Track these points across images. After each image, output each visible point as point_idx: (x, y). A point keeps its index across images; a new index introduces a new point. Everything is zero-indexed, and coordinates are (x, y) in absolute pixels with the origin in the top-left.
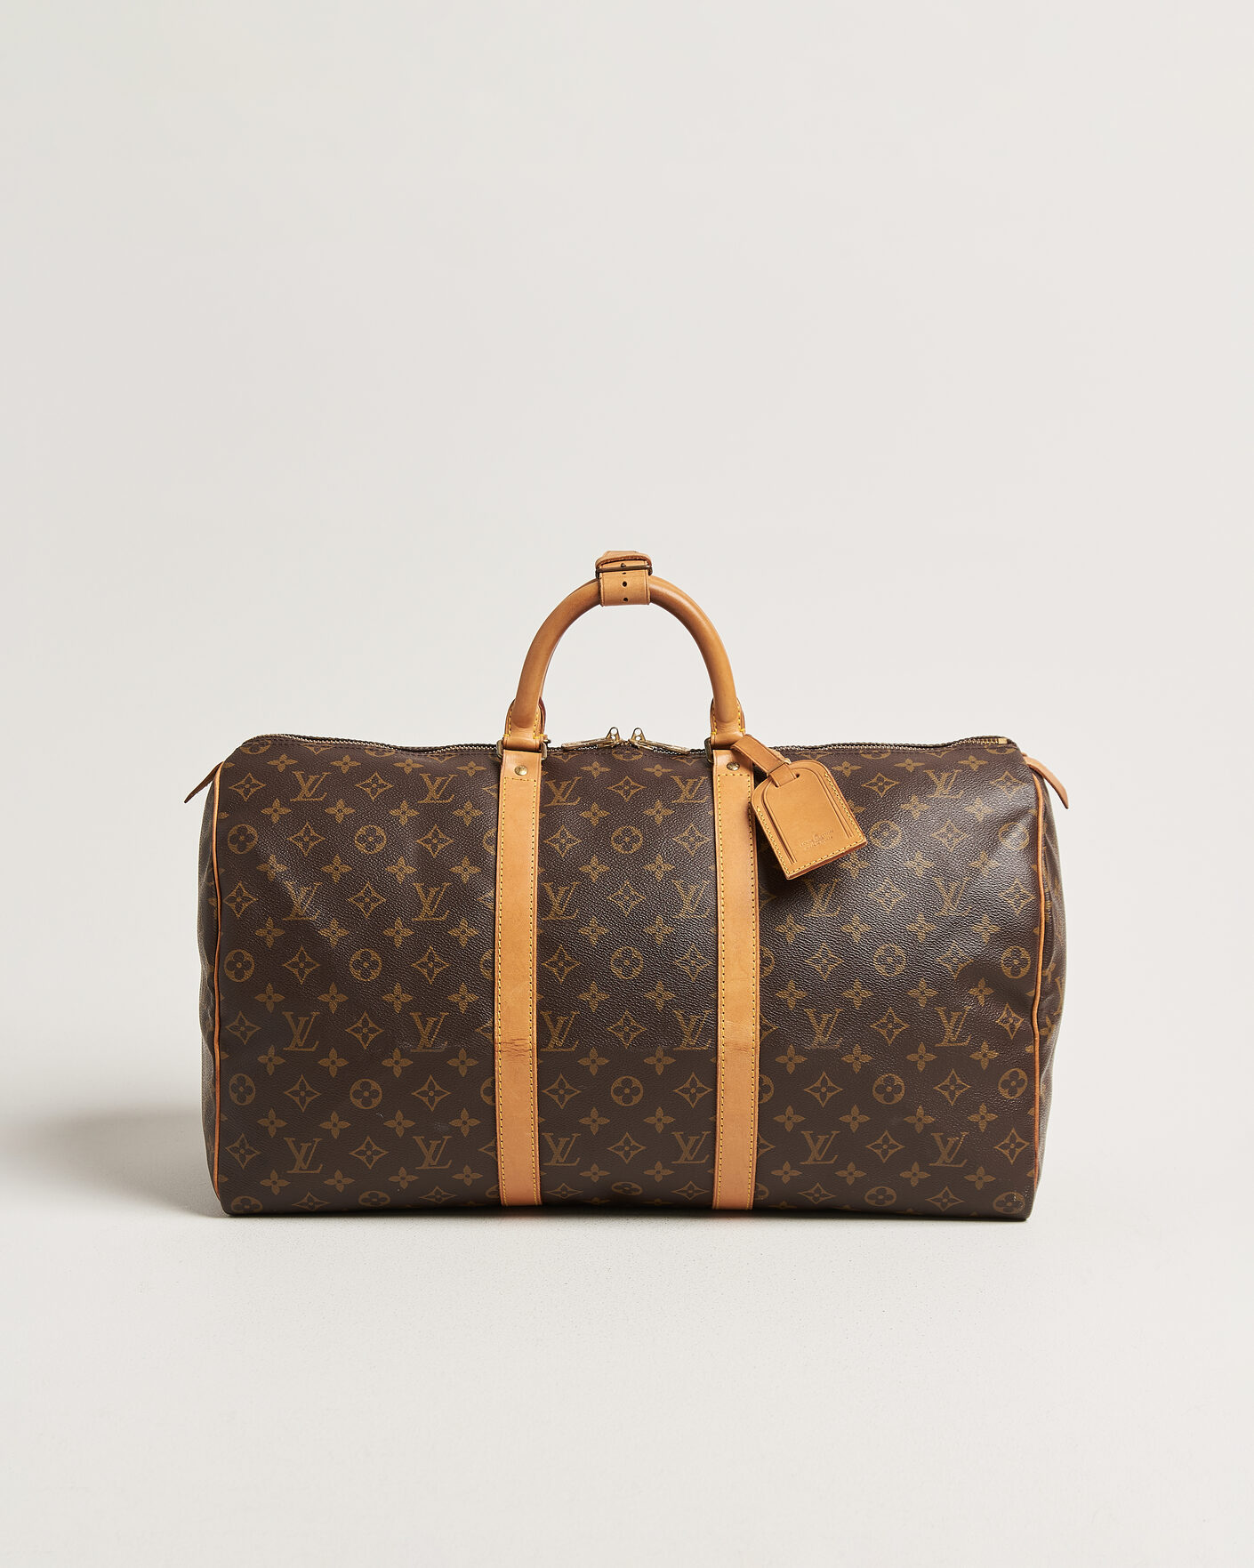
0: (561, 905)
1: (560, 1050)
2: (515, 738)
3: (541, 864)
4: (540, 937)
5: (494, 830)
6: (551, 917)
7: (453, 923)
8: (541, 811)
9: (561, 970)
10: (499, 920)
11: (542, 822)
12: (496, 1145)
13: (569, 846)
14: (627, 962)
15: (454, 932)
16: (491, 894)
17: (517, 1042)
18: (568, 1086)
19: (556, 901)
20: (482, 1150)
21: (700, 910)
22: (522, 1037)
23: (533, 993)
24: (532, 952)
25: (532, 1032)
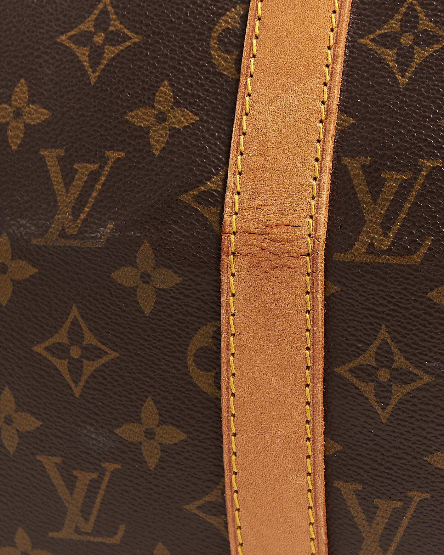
1: (383, 259)
9: (405, 56)
12: (224, 498)
17: (277, 233)
18: (400, 361)
20: (192, 507)
22: (289, 221)
23: (327, 110)
24: (337, 8)
25: (318, 207)
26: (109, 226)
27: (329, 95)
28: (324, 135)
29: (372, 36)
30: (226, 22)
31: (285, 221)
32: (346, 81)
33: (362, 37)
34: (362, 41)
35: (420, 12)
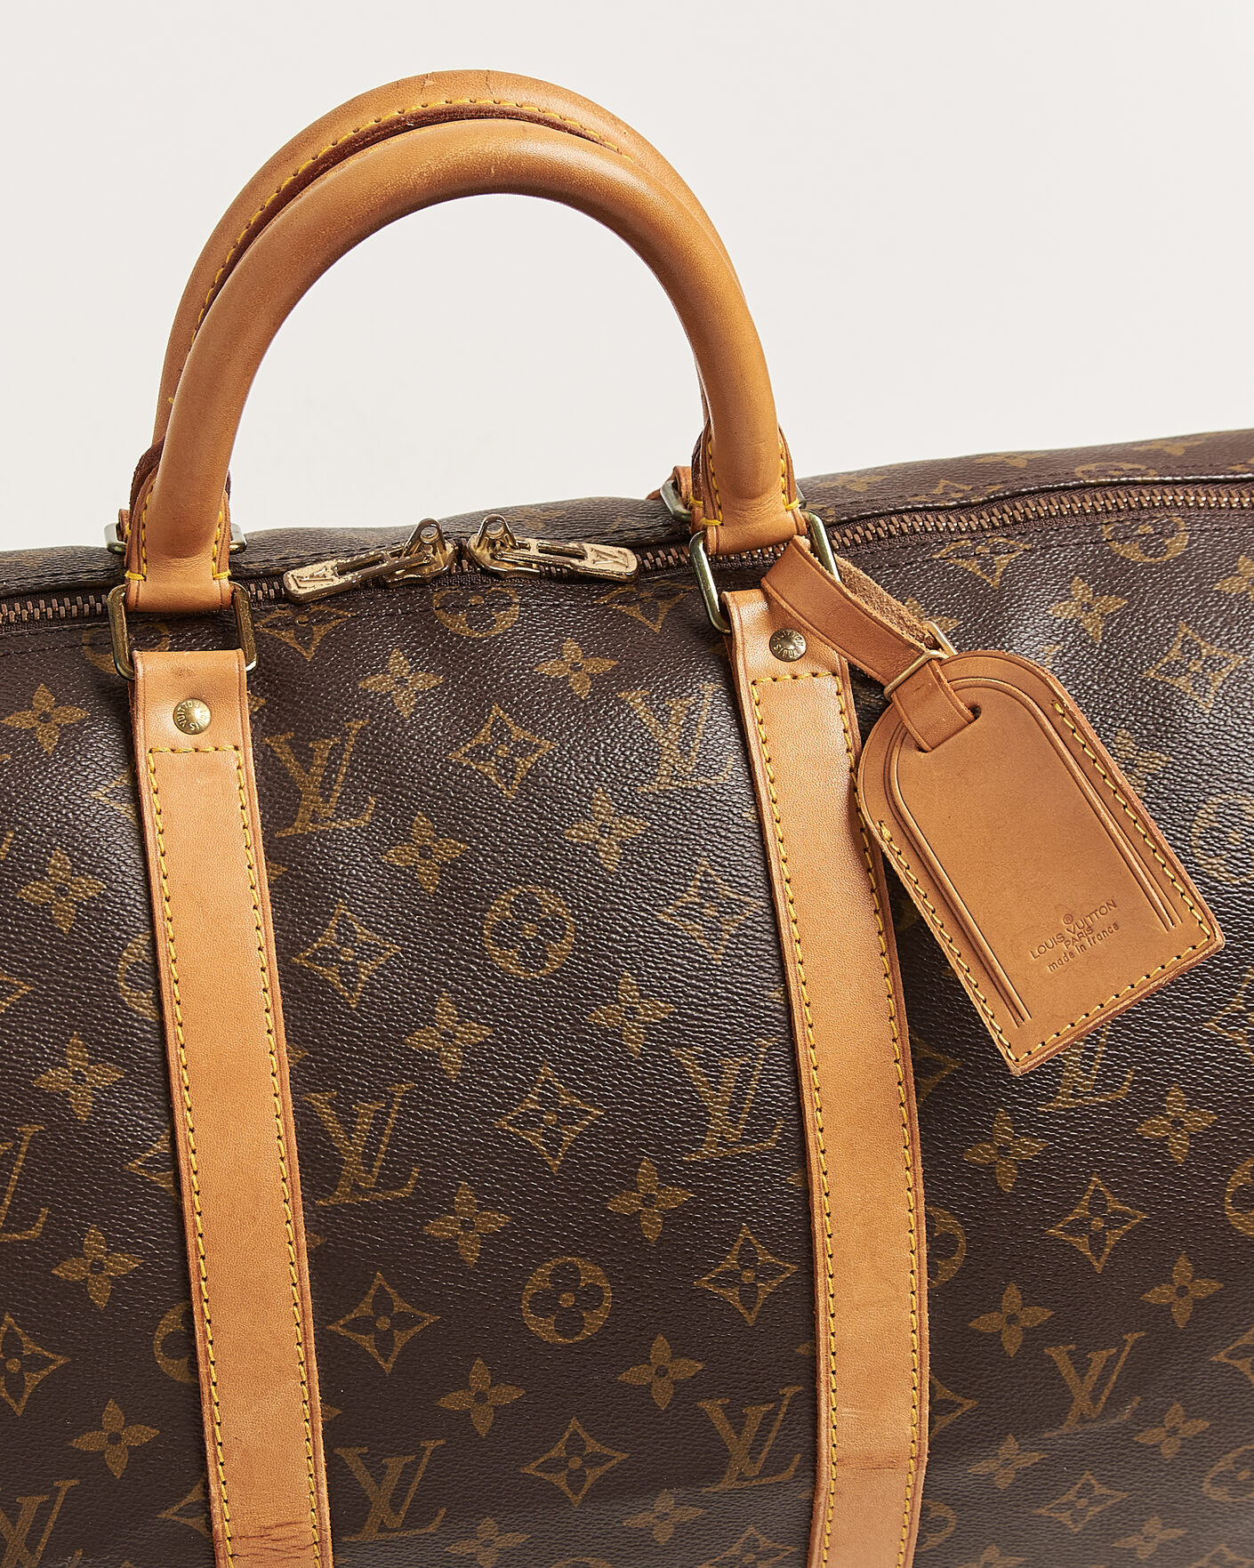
0: (368, 1159)
2: (162, 585)
3: (296, 1032)
4: (317, 1258)
5: (142, 940)
6: (341, 1196)
7: (65, 1243)
8: (269, 857)
9: (385, 1341)
10: (193, 1223)
11: (279, 890)
13: (367, 969)
14: (567, 1300)
15: (69, 1271)
16: (160, 1147)
17: (276, 1533)
19: (351, 1148)
21: (756, 1131)
22: (290, 1519)
23: (311, 1409)
24: (298, 1301)
25: (319, 1502)
26: (77, 1553)
27: (310, 1394)
28: (313, 1434)
29: (342, 1322)
30: (166, 1325)
31: (286, 1520)
32: (322, 1371)
33: (330, 1323)
34: (331, 1327)
35: (393, 1294)
